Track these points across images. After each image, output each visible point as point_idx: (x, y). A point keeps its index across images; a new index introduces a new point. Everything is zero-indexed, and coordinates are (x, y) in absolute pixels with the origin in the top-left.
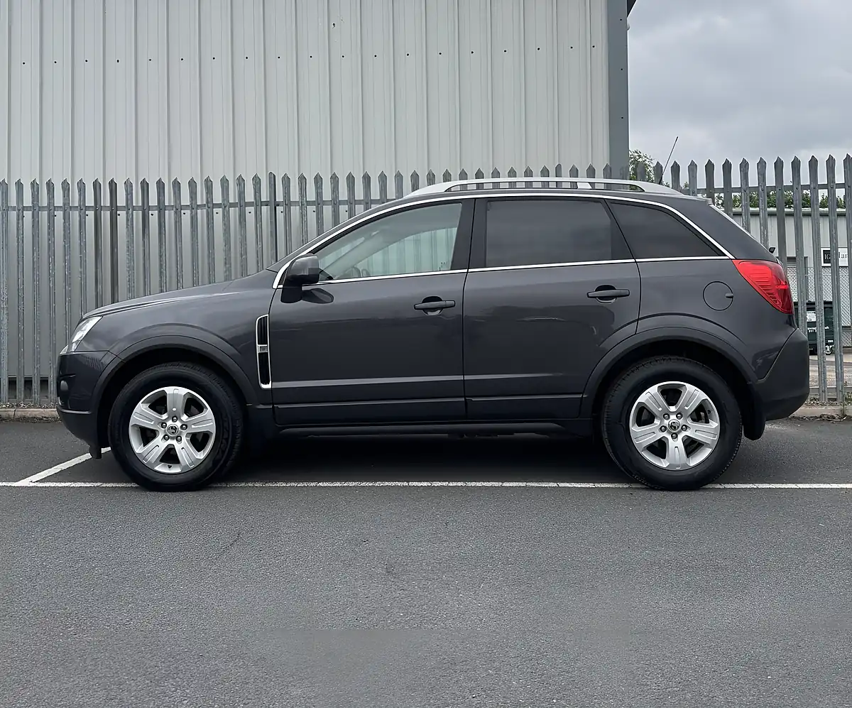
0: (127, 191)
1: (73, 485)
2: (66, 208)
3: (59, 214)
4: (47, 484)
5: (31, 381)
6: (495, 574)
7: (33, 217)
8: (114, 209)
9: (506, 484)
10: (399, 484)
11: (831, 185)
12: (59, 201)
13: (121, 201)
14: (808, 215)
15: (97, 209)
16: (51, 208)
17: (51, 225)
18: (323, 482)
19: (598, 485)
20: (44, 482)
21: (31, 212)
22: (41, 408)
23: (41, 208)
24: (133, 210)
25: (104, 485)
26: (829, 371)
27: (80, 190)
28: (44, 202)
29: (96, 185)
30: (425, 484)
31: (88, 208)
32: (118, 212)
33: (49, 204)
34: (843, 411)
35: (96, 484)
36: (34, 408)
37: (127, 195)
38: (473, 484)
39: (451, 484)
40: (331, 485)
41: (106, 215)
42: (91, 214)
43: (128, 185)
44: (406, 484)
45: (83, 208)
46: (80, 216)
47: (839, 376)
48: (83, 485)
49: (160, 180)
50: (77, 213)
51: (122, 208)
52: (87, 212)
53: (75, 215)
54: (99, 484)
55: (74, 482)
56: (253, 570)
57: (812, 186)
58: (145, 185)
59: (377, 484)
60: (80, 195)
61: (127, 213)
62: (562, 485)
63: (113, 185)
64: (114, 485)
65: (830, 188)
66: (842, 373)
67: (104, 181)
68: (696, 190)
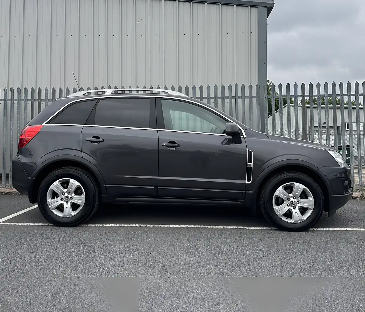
0: (46, 93)
1: (18, 224)
2: (19, 100)
3: (16, 102)
4: (7, 224)
5: (2, 176)
6: (211, 271)
7: (4, 104)
8: (40, 101)
9: (214, 227)
10: (165, 226)
11: (357, 95)
12: (16, 97)
13: (43, 97)
14: (347, 108)
15: (33, 100)
16: (12, 100)
17: (12, 107)
18: (131, 224)
19: (256, 228)
20: (5, 222)
21: (3, 101)
22: (6, 188)
23: (8, 100)
24: (48, 101)
25: (32, 224)
26: (356, 177)
27: (25, 92)
28: (9, 97)
29: (32, 90)
30: (177, 226)
31: (28, 100)
32: (42, 102)
33: (11, 98)
34: (362, 195)
35: (28, 224)
36: (3, 188)
37: (46, 95)
38: (199, 226)
39: (189, 226)
40: (135, 226)
41: (36, 104)
42: (30, 103)
43: (46, 90)
44: (168, 226)
45: (26, 100)
46: (25, 103)
47: (360, 179)
48: (23, 224)
49: (60, 88)
50: (24, 102)
51: (44, 100)
52: (28, 102)
53: (23, 103)
54: (30, 224)
55: (19, 223)
56: (99, 267)
57: (348, 95)
58: (54, 90)
59: (155, 226)
60: (25, 94)
61: (46, 102)
62: (239, 227)
63: (40, 90)
64: (37, 224)
65: (356, 96)
66: (362, 177)
67: (36, 88)
68: (297, 96)
